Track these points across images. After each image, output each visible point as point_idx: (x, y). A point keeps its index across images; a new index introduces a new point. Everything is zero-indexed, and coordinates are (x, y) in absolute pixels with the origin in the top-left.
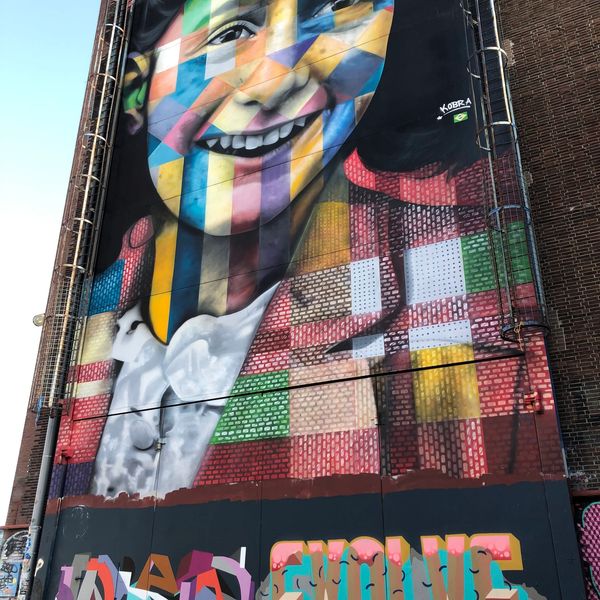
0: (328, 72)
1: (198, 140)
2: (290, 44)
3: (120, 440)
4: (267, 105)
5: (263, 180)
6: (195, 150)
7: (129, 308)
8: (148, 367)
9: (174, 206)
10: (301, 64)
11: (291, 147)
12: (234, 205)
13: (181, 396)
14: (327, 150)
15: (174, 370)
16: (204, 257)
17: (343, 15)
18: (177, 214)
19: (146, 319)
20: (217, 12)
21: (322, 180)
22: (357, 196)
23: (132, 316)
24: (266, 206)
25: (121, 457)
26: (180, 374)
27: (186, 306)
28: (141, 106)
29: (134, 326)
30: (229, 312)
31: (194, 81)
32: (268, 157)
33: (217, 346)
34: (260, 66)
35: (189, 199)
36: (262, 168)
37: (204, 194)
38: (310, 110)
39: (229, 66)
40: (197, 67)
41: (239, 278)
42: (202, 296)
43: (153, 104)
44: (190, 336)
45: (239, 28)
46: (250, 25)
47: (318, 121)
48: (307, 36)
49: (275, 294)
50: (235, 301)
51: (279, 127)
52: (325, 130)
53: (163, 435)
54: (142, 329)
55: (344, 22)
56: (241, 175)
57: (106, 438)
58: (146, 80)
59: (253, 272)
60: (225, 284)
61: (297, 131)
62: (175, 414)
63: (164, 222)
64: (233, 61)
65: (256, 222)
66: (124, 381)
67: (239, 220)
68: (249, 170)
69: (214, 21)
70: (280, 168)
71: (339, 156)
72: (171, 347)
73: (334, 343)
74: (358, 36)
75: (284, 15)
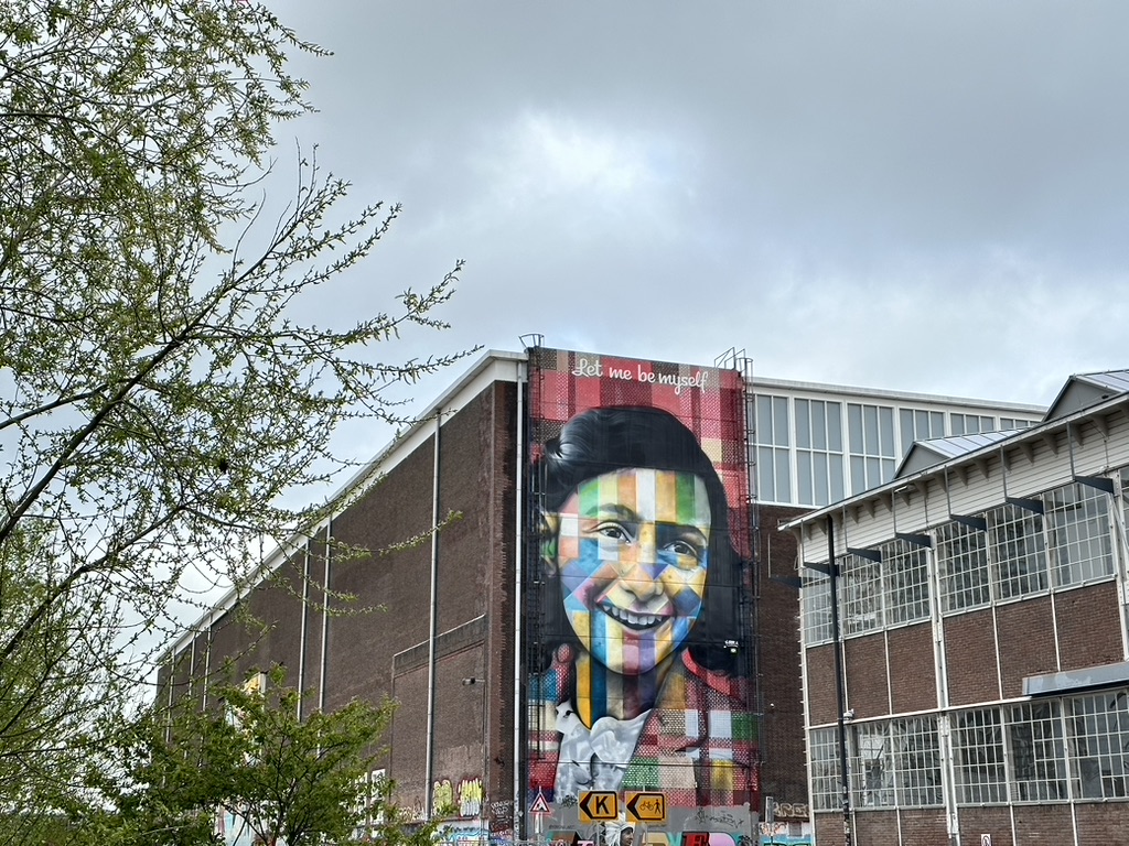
0: (673, 593)
1: (595, 601)
2: (651, 561)
3: (568, 777)
4: (641, 599)
5: (639, 646)
6: (596, 609)
7: (563, 701)
8: (580, 740)
9: (585, 641)
10: (658, 580)
11: (655, 631)
12: (623, 657)
13: (602, 759)
14: (673, 642)
15: (596, 745)
16: (608, 683)
17: (681, 558)
18: (588, 649)
19: (575, 709)
20: (604, 508)
21: (671, 659)
22: (689, 674)
23: (564, 708)
24: (642, 663)
25: (569, 786)
26: (600, 747)
27: (599, 711)
28: (553, 557)
29: (568, 713)
30: (624, 719)
31: (590, 555)
32: (641, 633)
33: (620, 736)
34: (634, 566)
35: (597, 640)
36: (638, 638)
37: (604, 642)
38: (664, 612)
39: (612, 557)
40: (592, 546)
41: (629, 701)
42: (609, 706)
43: (562, 560)
44: (603, 727)
45: (621, 532)
46: (626, 532)
47: (668, 622)
48: (661, 561)
49: (649, 716)
50: (628, 714)
51: (648, 615)
52: (672, 629)
53: (593, 778)
54: (572, 716)
55: (682, 563)
56: (627, 639)
57: (558, 775)
58: (554, 535)
59: (636, 700)
60: (621, 703)
61: (656, 624)
62: (599, 768)
63: (579, 651)
64: (616, 553)
65: (637, 671)
66: (566, 745)
67: (626, 667)
68: (632, 637)
69: (602, 515)
70: (648, 642)
71: (679, 649)
72: (593, 732)
73: (678, 747)
74: (688, 577)
75: (647, 538)
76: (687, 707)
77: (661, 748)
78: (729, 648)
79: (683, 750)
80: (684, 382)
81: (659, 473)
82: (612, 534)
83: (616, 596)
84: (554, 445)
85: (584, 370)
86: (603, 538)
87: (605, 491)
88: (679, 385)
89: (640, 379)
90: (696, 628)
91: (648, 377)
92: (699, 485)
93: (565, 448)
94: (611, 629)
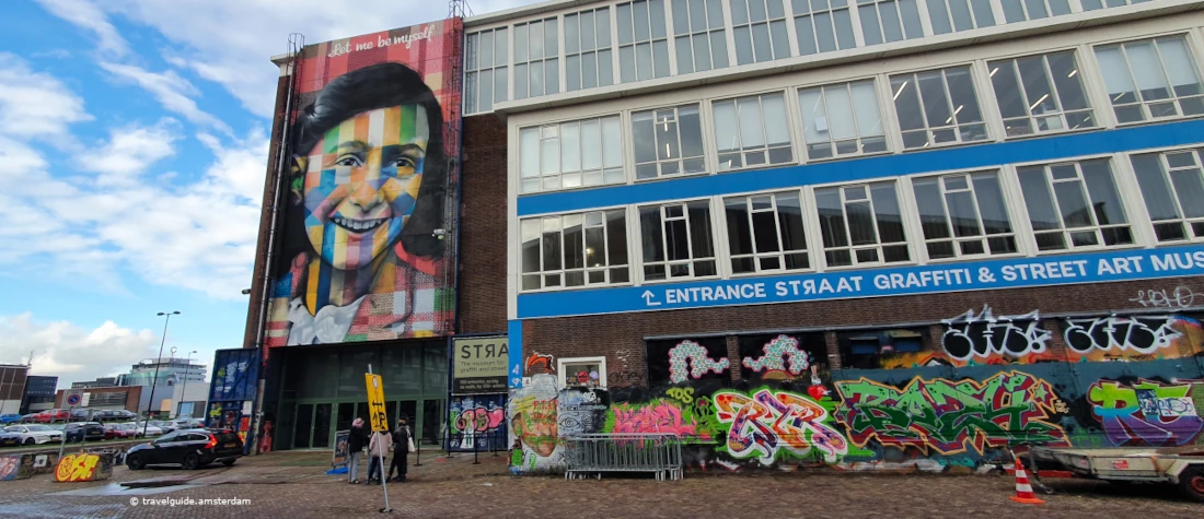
0: (392, 199)
1: (330, 218)
2: (376, 178)
4: (365, 208)
5: (361, 246)
6: (329, 222)
7: (297, 296)
8: (306, 326)
9: (318, 249)
10: (381, 191)
11: (374, 232)
12: (347, 256)
13: (321, 340)
14: (389, 238)
15: (318, 329)
16: (332, 278)
17: (400, 171)
18: (320, 254)
19: (305, 303)
20: (342, 146)
21: (386, 252)
22: (400, 263)
23: (298, 301)
24: (361, 259)
26: (321, 331)
27: (323, 300)
28: (300, 189)
29: (299, 306)
30: (344, 305)
31: (329, 183)
32: (364, 235)
33: (338, 320)
34: (362, 185)
35: (327, 247)
36: (360, 240)
37: (333, 246)
38: (384, 216)
39: (347, 180)
40: (331, 175)
41: (348, 291)
42: (331, 297)
43: (307, 190)
44: (325, 314)
45: (352, 160)
46: (358, 160)
47: (386, 223)
49: (363, 301)
50: (346, 301)
51: (369, 221)
52: (389, 228)
54: (302, 307)
55: (402, 174)
56: (352, 240)
58: (303, 174)
59: (354, 289)
60: (342, 292)
61: (377, 226)
63: (313, 257)
64: (349, 178)
65: (357, 266)
66: (294, 331)
67: (349, 263)
68: (355, 240)
69: (341, 151)
70: (369, 241)
71: (394, 243)
72: (317, 318)
73: (385, 324)
74: (406, 184)
75: (375, 161)
76: (396, 290)
77: (371, 327)
78: (437, 236)
79: (389, 326)
80: (415, 37)
81: (388, 110)
82: (348, 164)
83: (347, 211)
84: (310, 110)
85: (338, 52)
86: (340, 168)
87: (346, 133)
88: (410, 41)
89: (379, 46)
90: (409, 224)
91: (387, 43)
92: (421, 112)
93: (318, 109)
94: (339, 234)
